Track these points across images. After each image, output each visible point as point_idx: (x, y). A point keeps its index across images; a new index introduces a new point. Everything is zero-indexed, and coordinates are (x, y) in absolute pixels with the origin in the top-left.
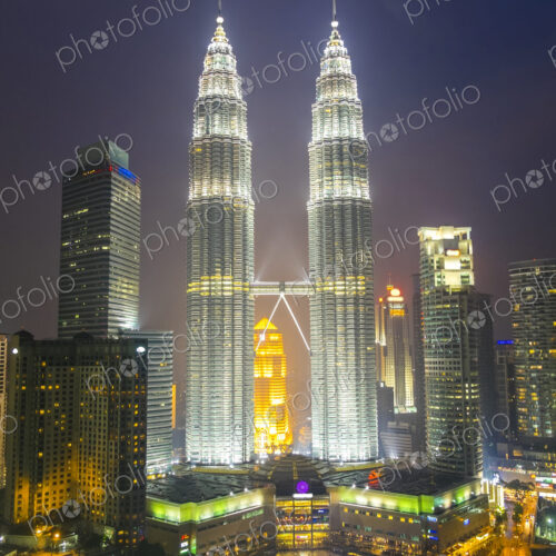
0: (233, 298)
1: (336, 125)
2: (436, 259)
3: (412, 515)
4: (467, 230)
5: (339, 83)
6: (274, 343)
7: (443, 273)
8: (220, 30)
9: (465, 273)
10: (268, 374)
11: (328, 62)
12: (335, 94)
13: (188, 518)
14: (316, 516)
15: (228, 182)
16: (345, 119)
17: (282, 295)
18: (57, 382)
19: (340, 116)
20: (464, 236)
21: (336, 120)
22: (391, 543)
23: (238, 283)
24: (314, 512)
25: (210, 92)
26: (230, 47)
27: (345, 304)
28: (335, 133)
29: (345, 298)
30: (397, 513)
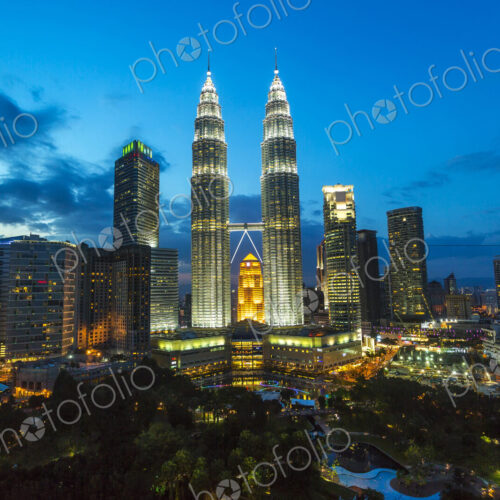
0: (216, 232)
1: (276, 131)
2: (331, 203)
3: (308, 348)
4: (352, 187)
5: (278, 106)
6: (256, 268)
7: (335, 212)
8: (209, 79)
9: (349, 212)
10: (252, 285)
11: (272, 94)
12: (276, 112)
13: (177, 348)
14: (255, 351)
15: (212, 165)
16: (281, 126)
17: (246, 231)
18: (102, 271)
19: (278, 125)
20: (349, 191)
21: (276, 127)
22: (297, 365)
23: (219, 224)
24: (254, 349)
25: (202, 115)
26: (215, 89)
27: (281, 235)
28: (275, 135)
29: (281, 231)
30: (301, 348)
